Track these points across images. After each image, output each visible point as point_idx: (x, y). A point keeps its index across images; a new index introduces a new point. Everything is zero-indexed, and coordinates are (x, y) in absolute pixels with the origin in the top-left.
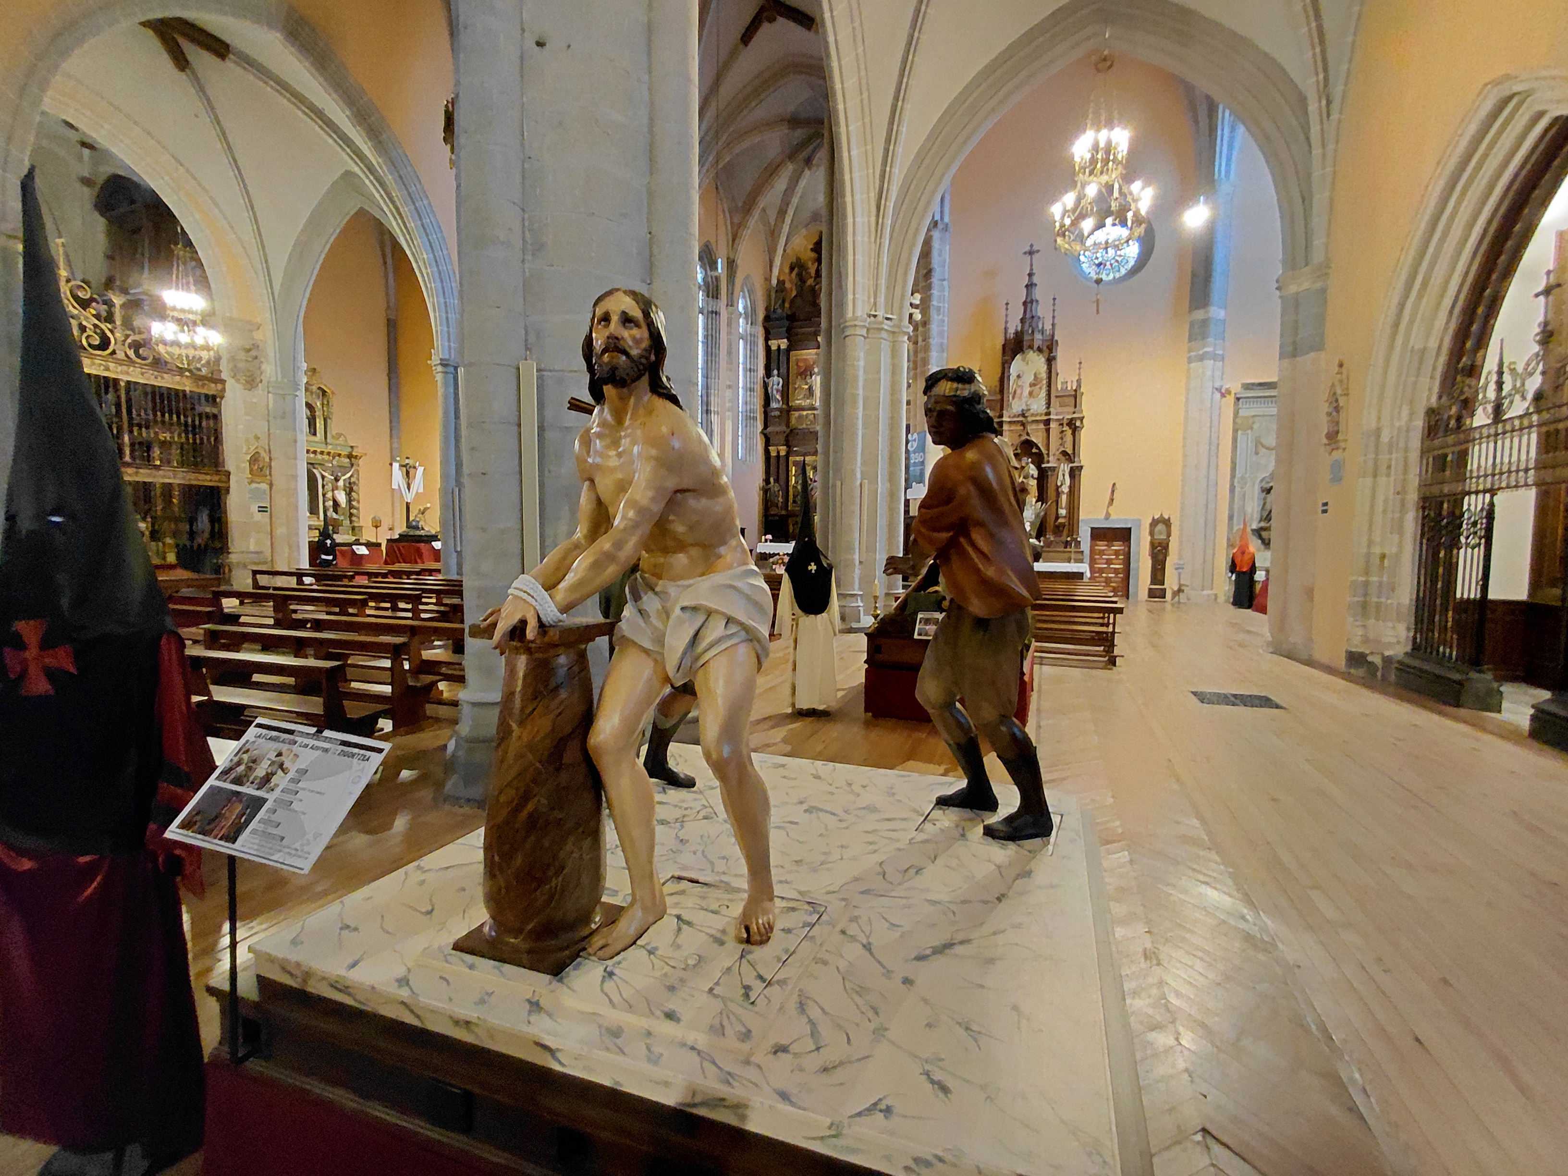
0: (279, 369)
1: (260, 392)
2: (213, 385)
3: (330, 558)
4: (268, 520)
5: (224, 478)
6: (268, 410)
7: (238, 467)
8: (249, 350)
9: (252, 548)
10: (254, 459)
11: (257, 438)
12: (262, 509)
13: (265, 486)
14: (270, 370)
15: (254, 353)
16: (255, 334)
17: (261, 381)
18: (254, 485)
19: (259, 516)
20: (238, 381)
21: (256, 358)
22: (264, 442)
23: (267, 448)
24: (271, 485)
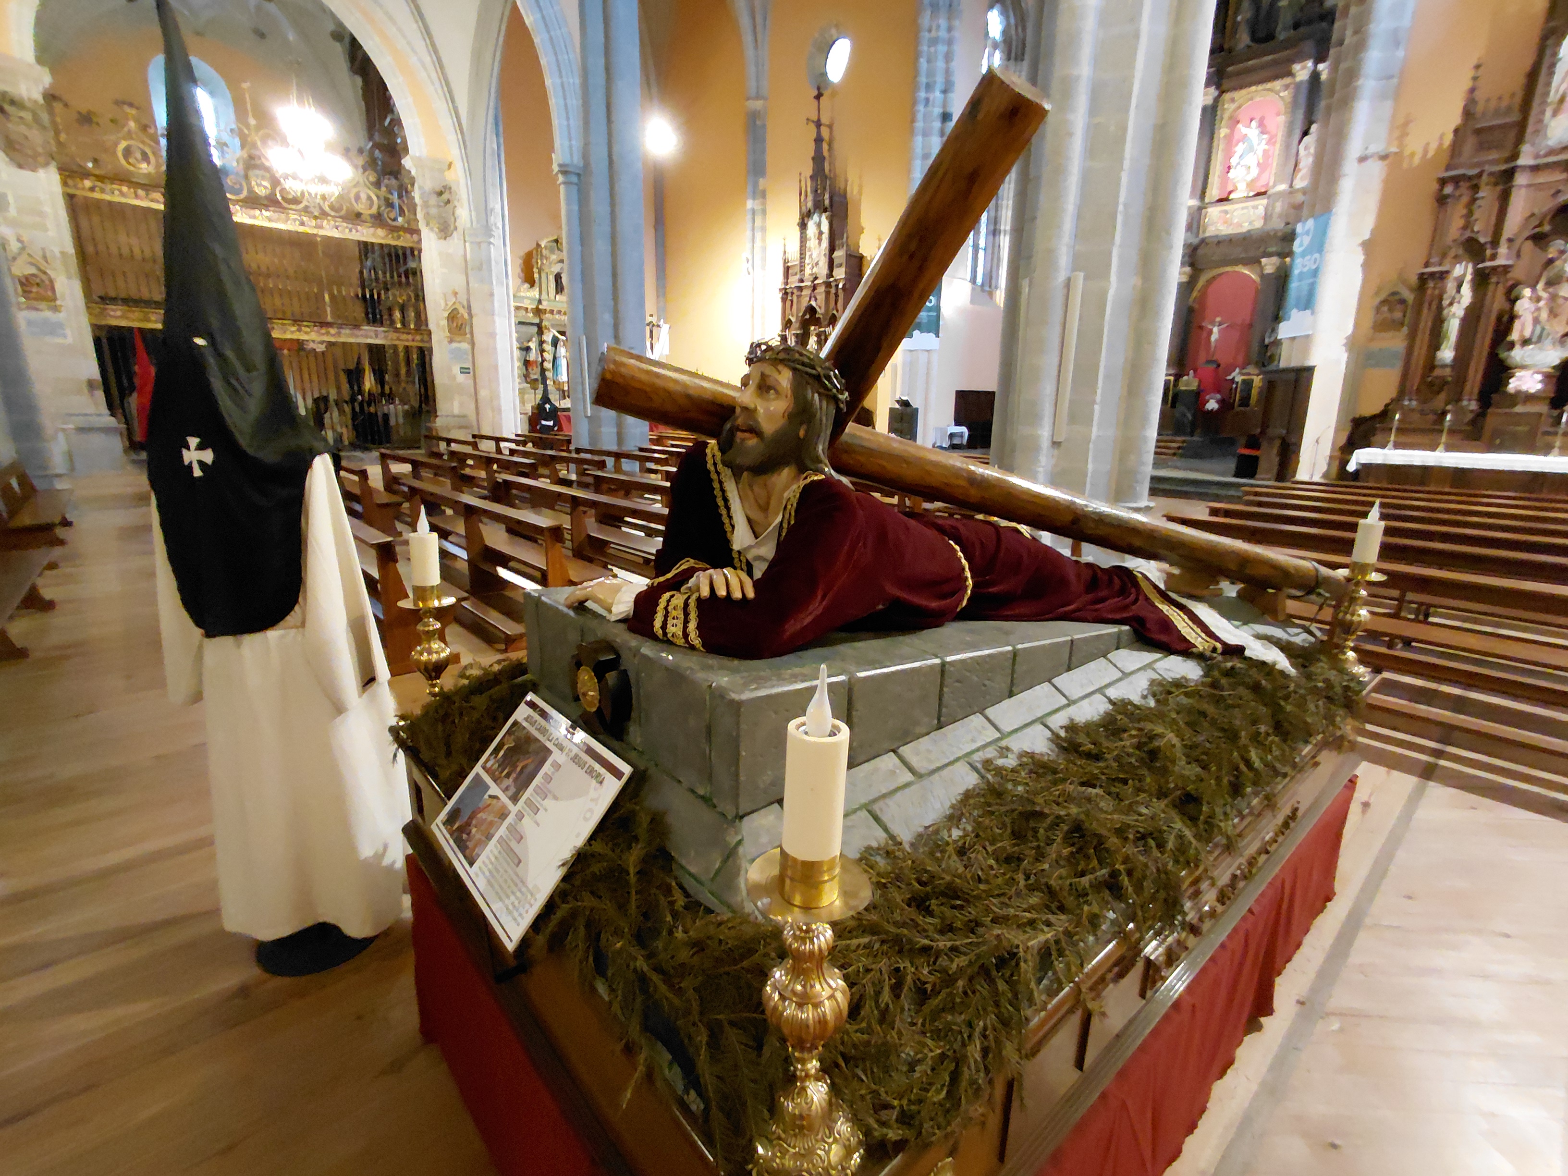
0: (473, 213)
1: (456, 240)
2: (408, 236)
3: (551, 423)
4: (471, 382)
5: (426, 338)
6: (466, 261)
7: (438, 325)
8: (440, 194)
9: (456, 411)
10: (453, 316)
11: (456, 294)
12: (464, 371)
13: (465, 346)
14: (464, 214)
15: (445, 196)
16: (447, 173)
17: (456, 228)
18: (454, 345)
19: (461, 378)
20: (432, 229)
21: (448, 201)
22: (463, 298)
23: (465, 303)
24: (473, 344)
